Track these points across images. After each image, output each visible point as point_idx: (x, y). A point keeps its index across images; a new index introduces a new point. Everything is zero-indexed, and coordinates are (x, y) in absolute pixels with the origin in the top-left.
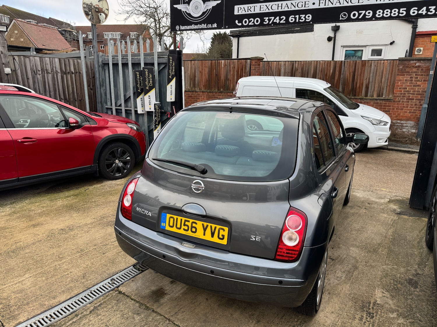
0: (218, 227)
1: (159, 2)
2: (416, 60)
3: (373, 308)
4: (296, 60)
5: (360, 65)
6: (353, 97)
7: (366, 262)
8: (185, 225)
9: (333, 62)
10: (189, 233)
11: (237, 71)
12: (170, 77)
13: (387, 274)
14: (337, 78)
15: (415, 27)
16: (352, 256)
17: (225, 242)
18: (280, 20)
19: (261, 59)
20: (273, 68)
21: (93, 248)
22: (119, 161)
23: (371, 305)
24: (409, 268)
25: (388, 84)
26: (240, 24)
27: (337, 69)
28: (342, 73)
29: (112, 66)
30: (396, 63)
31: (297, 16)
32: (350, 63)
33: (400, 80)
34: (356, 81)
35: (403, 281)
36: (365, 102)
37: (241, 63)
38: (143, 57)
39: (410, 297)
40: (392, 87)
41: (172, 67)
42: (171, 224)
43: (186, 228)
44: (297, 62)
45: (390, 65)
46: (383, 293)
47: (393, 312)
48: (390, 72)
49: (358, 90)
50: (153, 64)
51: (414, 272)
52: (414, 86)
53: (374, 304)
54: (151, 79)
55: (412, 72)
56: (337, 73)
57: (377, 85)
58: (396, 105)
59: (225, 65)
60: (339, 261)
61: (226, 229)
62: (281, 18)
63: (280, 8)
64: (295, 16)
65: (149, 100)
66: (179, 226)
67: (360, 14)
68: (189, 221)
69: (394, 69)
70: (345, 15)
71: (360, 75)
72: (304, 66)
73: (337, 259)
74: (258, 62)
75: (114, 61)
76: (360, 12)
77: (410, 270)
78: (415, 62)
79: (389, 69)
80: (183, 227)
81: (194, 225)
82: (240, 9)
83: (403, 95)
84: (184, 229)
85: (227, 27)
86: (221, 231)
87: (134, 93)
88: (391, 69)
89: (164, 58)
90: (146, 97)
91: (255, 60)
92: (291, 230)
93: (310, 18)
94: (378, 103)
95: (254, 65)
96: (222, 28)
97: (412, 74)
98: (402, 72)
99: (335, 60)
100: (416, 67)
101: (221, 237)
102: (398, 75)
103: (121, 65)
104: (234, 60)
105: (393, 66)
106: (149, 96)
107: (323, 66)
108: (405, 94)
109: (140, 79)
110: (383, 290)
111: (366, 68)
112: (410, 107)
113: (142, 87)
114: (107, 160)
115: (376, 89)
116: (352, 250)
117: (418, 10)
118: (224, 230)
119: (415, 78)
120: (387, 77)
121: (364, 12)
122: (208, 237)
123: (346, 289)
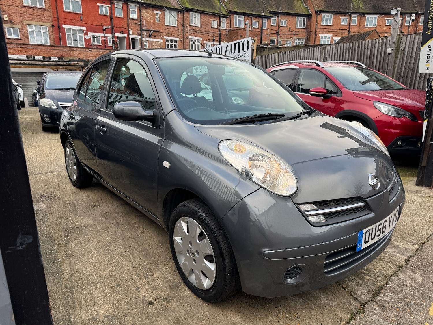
13: (43, 220)
16: (83, 216)
110: (41, 209)
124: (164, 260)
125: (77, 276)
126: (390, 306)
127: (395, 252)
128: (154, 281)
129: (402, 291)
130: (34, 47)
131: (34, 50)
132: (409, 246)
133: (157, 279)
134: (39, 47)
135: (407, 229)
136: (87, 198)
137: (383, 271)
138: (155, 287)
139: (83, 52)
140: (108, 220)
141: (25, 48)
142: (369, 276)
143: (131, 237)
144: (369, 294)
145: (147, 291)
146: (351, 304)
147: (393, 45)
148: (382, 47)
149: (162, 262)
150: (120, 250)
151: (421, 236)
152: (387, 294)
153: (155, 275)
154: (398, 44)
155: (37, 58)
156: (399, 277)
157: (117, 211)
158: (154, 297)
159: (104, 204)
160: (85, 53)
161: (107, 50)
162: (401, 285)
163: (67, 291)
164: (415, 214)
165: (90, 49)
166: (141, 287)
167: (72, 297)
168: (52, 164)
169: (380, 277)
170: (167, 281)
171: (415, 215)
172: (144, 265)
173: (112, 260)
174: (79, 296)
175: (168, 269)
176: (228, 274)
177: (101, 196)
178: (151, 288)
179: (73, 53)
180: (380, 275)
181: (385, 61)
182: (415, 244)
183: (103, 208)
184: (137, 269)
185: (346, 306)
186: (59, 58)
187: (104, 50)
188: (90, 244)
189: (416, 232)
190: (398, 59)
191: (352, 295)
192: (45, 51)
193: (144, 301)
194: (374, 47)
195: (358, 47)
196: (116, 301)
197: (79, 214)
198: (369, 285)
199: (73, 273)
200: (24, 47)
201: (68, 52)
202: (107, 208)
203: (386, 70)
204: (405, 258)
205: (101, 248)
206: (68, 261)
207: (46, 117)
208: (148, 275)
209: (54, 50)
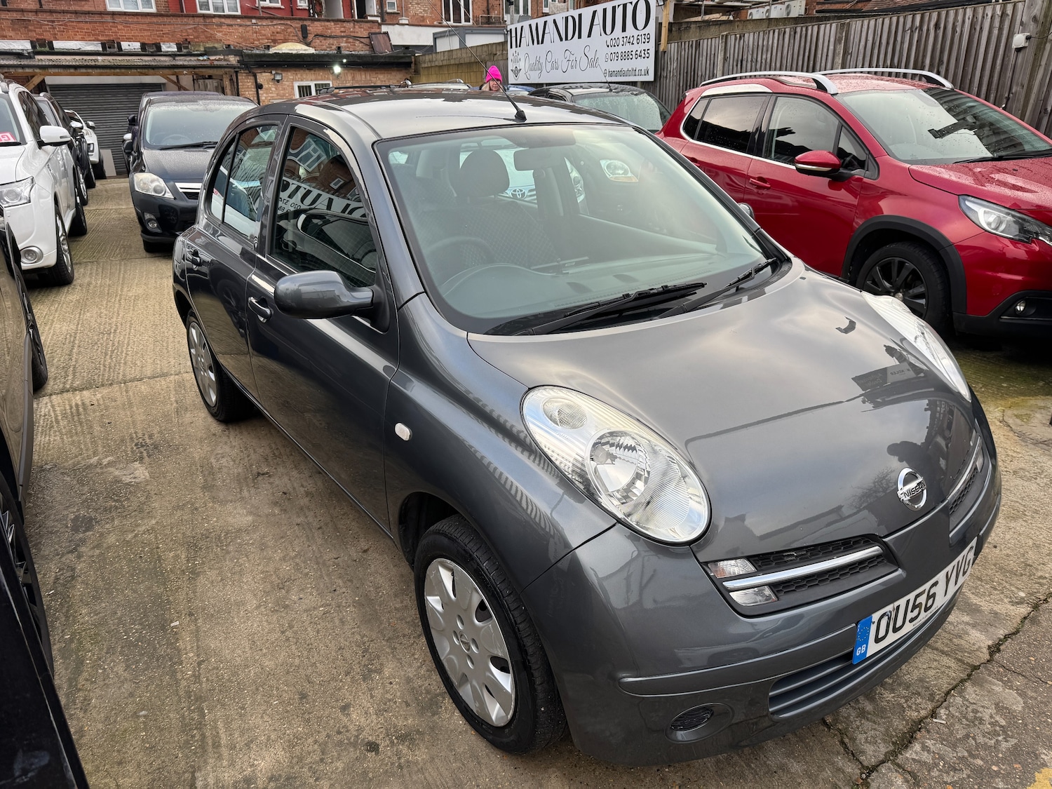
3: (141, 453)
7: (196, 509)
13: (141, 511)
16: (231, 502)
23: (145, 454)
24: (97, 552)
39: (85, 497)
46: (135, 478)
47: (108, 464)
51: (83, 549)
53: (141, 459)
60: (246, 478)
73: (253, 480)
77: (94, 548)
110: (137, 480)
116: (246, 516)
123: (197, 453)
124: (409, 629)
125: (213, 669)
126: (932, 778)
127: (968, 624)
128: (384, 689)
129: (967, 736)
130: (118, 19)
131: (120, 27)
132: (1004, 608)
133: (391, 683)
134: (130, 19)
135: (1008, 555)
136: (242, 451)
137: (929, 678)
138: (385, 704)
139: (236, 29)
140: (287, 516)
141: (96, 22)
142: (893, 691)
143: (338, 565)
144: (884, 741)
145: (366, 713)
146: (839, 770)
147: (1032, 26)
148: (1001, 29)
149: (404, 636)
150: (311, 599)
151: (1041, 577)
152: (929, 743)
153: (387, 672)
154: (1046, 21)
155: (128, 47)
156: (967, 696)
157: (310, 490)
158: (382, 730)
159: (281, 470)
160: (241, 29)
161: (296, 21)
162: (967, 720)
163: (189, 708)
164: (1036, 512)
165: (254, 21)
166: (352, 702)
167: (200, 724)
168: (165, 351)
169: (919, 694)
170: (413, 688)
171: (1035, 515)
172: (364, 643)
173: (291, 627)
174: (215, 721)
175: (416, 656)
176: (543, 709)
177: (273, 446)
178: (375, 706)
179: (212, 32)
180: (920, 690)
181: (1007, 69)
182: (1021, 602)
183: (277, 482)
184: (347, 654)
185: (824, 773)
186: (179, 47)
187: (289, 22)
188: (243, 582)
189: (1029, 565)
190: (1043, 63)
191: (842, 743)
192: (144, 30)
193: (357, 742)
194: (978, 28)
195: (937, 26)
196: (297, 738)
197: (222, 497)
198: (889, 717)
199: (203, 661)
200: (95, 19)
201: (200, 30)
202: (285, 479)
203: (1006, 95)
204: (990, 643)
205: (267, 593)
206: (193, 627)
207: (150, 220)
208: (370, 671)
209: (167, 26)
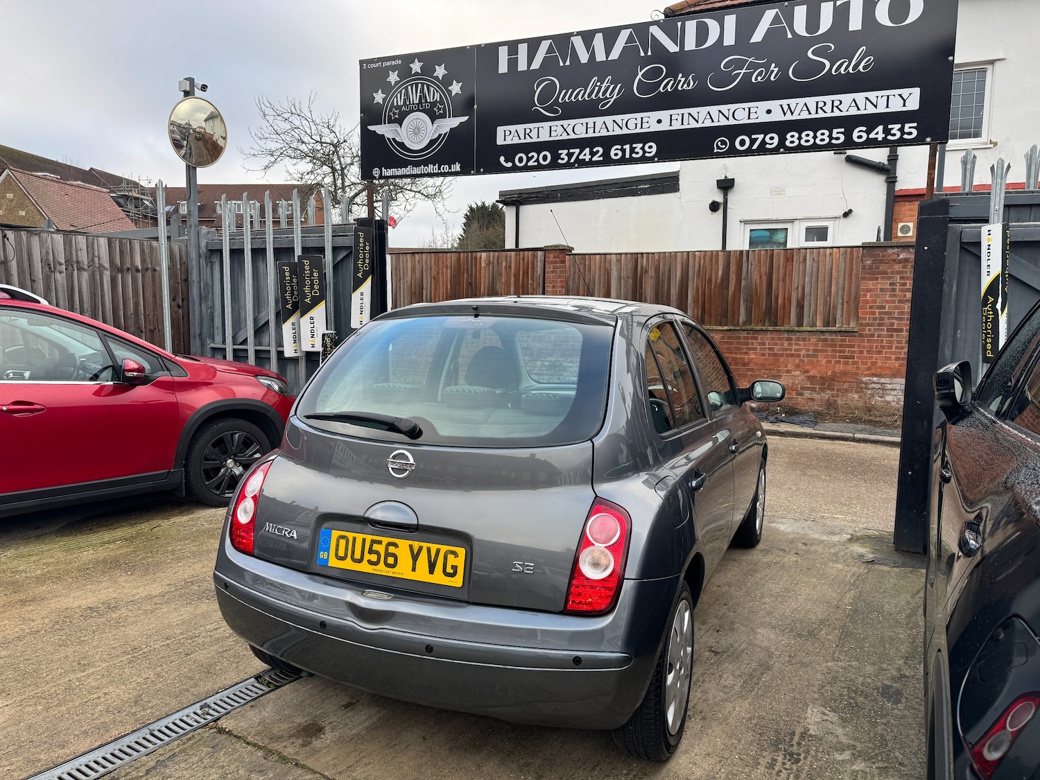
0: (444, 548)
1: (342, 131)
2: (898, 247)
3: (799, 744)
4: (643, 251)
5: (781, 258)
6: (770, 328)
7: (790, 656)
8: (371, 551)
9: (722, 253)
10: (381, 569)
11: (515, 275)
12: (360, 275)
13: (835, 678)
14: (733, 287)
15: (891, 181)
16: (760, 646)
17: (457, 581)
18: (593, 154)
19: (564, 251)
20: (593, 268)
21: (162, 644)
22: (235, 461)
23: (796, 738)
24: (884, 666)
25: (845, 298)
26: (509, 165)
27: (733, 268)
28: (743, 277)
29: (228, 256)
30: (858, 253)
31: (627, 147)
32: (760, 255)
33: (869, 290)
34: (776, 294)
35: (869, 691)
36: (799, 338)
37: (524, 259)
38: (300, 235)
39: (883, 721)
40: (854, 304)
41: (364, 254)
42: (341, 553)
43: (374, 558)
44: (645, 255)
45: (845, 258)
46: (824, 714)
47: (844, 750)
48: (847, 274)
49: (780, 313)
50: (322, 250)
51: (895, 673)
52: (900, 301)
53: (804, 735)
54: (316, 282)
55: (892, 273)
56: (733, 277)
57: (821, 301)
58: (866, 344)
59: (489, 263)
60: (730, 656)
61: (462, 551)
62: (595, 150)
63: (591, 131)
64: (622, 147)
65: (312, 326)
66: (357, 556)
67: (753, 141)
68: (380, 542)
69: (854, 267)
70: (723, 143)
71: (784, 280)
72: (661, 263)
73: (726, 652)
74: (561, 256)
75: (233, 245)
76: (753, 137)
77: (886, 670)
78: (896, 250)
79: (843, 266)
80: (367, 556)
81: (392, 549)
82: (508, 133)
83: (878, 321)
84: (370, 562)
85: (482, 170)
86: (451, 557)
87: (278, 314)
88: (848, 266)
89: (347, 236)
90: (305, 320)
91: (554, 252)
92: (596, 544)
93: (654, 150)
94: (826, 340)
95: (550, 263)
96: (472, 172)
97: (893, 277)
98: (872, 273)
99: (728, 248)
100: (900, 262)
101: (449, 570)
102: (864, 278)
103: (250, 253)
104: (508, 253)
105: (852, 260)
106: (312, 318)
107: (702, 263)
108: (882, 319)
109: (291, 281)
110: (823, 710)
111: (794, 265)
112: (897, 347)
113: (295, 298)
114: (206, 459)
115: (820, 309)
116: (760, 633)
117: (868, 132)
118: (455, 554)
119: (900, 286)
120: (841, 282)
121: (761, 137)
122: (422, 574)
123: (740, 709)
